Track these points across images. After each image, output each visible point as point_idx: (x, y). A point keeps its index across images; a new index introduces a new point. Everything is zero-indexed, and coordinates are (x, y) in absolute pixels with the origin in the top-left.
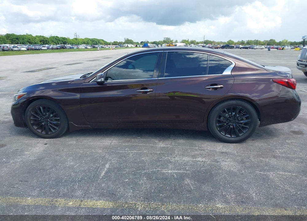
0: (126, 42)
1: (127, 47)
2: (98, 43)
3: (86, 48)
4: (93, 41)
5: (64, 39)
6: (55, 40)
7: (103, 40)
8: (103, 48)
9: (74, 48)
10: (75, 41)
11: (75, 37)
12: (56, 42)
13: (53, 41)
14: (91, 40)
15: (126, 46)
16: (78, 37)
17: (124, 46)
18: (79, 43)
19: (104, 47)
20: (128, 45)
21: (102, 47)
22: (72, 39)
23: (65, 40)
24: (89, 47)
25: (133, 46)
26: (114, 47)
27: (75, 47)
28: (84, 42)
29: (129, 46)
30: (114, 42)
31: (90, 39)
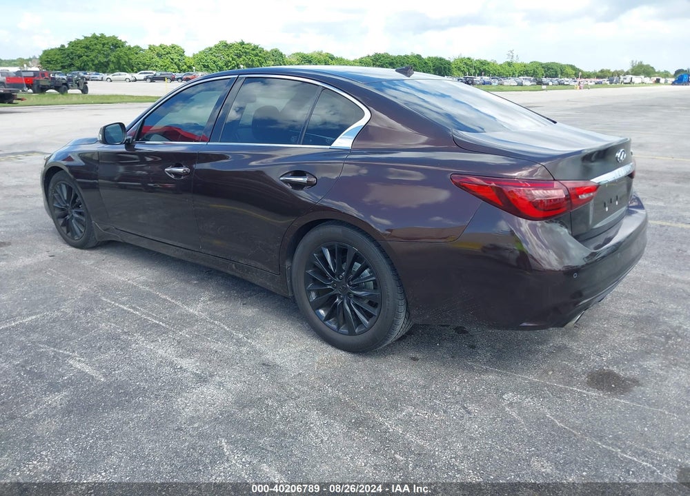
0: (632, 70)
1: (629, 83)
2: (559, 72)
3: (521, 84)
4: (549, 69)
5: (483, 63)
6: (465, 66)
7: (573, 67)
8: (563, 84)
9: (493, 84)
10: (507, 68)
11: (509, 60)
12: (466, 70)
13: (459, 69)
14: (543, 67)
15: (628, 80)
16: (515, 59)
17: (622, 79)
18: (513, 74)
19: (566, 83)
20: (634, 77)
21: (560, 84)
22: (501, 65)
23: (484, 67)
24: (528, 83)
25: (647, 80)
26: (593, 83)
27: (495, 83)
28: (527, 71)
29: (637, 79)
30: (602, 71)
31: (541, 64)
